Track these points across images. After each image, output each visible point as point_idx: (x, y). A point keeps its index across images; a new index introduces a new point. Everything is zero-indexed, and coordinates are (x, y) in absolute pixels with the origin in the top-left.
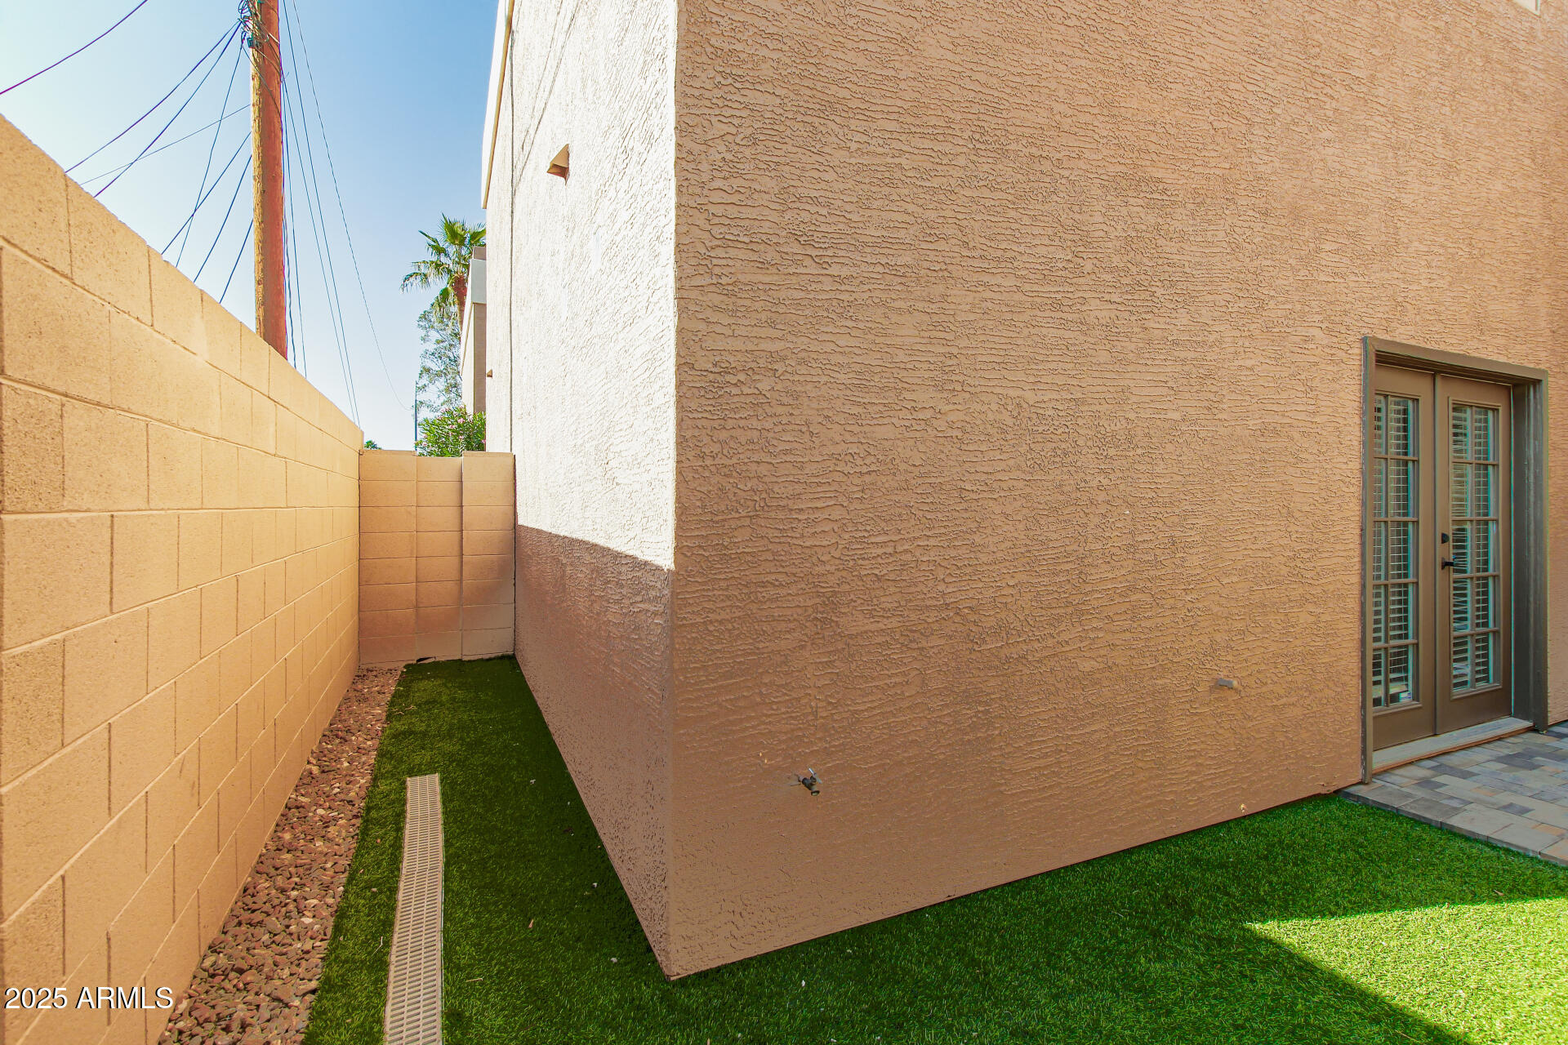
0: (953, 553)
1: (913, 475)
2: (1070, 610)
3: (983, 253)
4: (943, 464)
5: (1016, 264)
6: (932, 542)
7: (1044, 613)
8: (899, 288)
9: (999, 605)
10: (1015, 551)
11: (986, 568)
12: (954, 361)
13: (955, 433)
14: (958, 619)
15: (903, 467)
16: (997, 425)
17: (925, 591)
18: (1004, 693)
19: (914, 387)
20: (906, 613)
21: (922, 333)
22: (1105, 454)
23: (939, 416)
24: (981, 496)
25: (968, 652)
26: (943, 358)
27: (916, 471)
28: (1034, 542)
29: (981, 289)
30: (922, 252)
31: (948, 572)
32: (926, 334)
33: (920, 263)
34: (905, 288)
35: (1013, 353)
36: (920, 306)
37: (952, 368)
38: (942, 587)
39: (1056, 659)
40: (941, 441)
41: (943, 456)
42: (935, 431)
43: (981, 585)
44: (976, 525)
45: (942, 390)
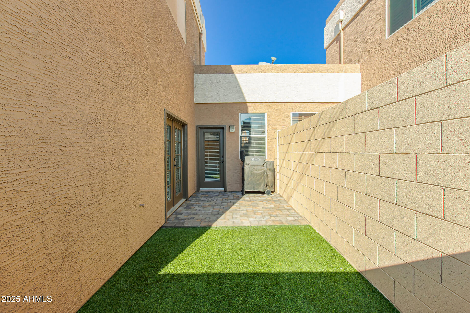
0: (57, 175)
1: (36, 138)
2: (102, 191)
3: (68, 44)
4: (52, 134)
5: (82, 55)
6: (46, 170)
7: (93, 194)
8: (29, 44)
9: (77, 194)
10: (83, 171)
11: (72, 179)
12: (56, 88)
13: (57, 120)
14: (60, 204)
15: (31, 134)
16: (75, 119)
17: (44, 194)
18: (79, 230)
19: (37, 96)
20: (33, 206)
21: (41, 71)
22: (112, 134)
23: (49, 111)
24: (69, 149)
25: (65, 217)
26: (51, 85)
27: (38, 137)
28: (90, 167)
29: (68, 59)
30: (39, 30)
31: (55, 183)
32: (43, 72)
33: (39, 36)
34: (31, 45)
35: (81, 91)
36: (40, 57)
37: (55, 91)
38: (52, 191)
39: (98, 211)
40: (51, 123)
41: (51, 130)
42: (48, 119)
43: (69, 187)
44: (67, 161)
45: (51, 100)
